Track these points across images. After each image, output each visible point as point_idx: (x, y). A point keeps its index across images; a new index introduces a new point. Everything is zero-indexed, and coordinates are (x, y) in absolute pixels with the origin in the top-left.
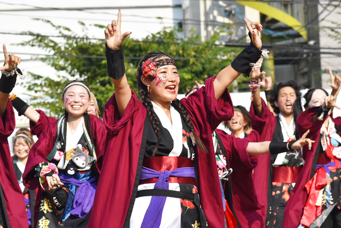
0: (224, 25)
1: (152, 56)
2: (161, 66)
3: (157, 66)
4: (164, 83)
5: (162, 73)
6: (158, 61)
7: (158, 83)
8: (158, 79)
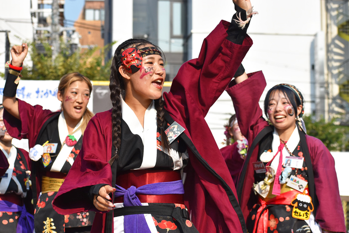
0: (338, 113)
1: (135, 43)
2: (147, 55)
3: (142, 54)
4: (151, 76)
5: (148, 63)
6: (143, 49)
7: (144, 75)
8: (143, 70)
